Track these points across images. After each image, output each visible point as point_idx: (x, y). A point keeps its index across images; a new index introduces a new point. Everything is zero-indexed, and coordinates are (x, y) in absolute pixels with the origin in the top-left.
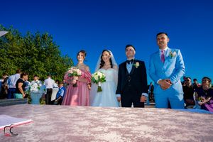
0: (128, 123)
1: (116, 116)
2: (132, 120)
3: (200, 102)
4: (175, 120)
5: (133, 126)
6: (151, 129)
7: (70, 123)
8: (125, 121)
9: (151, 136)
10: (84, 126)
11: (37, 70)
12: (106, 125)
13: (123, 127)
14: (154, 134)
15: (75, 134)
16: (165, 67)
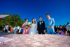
0: (41, 39)
1: (38, 37)
2: (42, 38)
3: (59, 32)
4: (54, 38)
5: (43, 40)
6: (48, 41)
7: (25, 40)
8: (40, 39)
9: (48, 43)
10: (29, 41)
11: (15, 24)
12: (35, 40)
13: (40, 40)
14: (49, 42)
15: (27, 43)
16: (49, 23)
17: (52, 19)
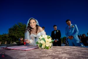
5: (60, 54)
17: (74, 26)
